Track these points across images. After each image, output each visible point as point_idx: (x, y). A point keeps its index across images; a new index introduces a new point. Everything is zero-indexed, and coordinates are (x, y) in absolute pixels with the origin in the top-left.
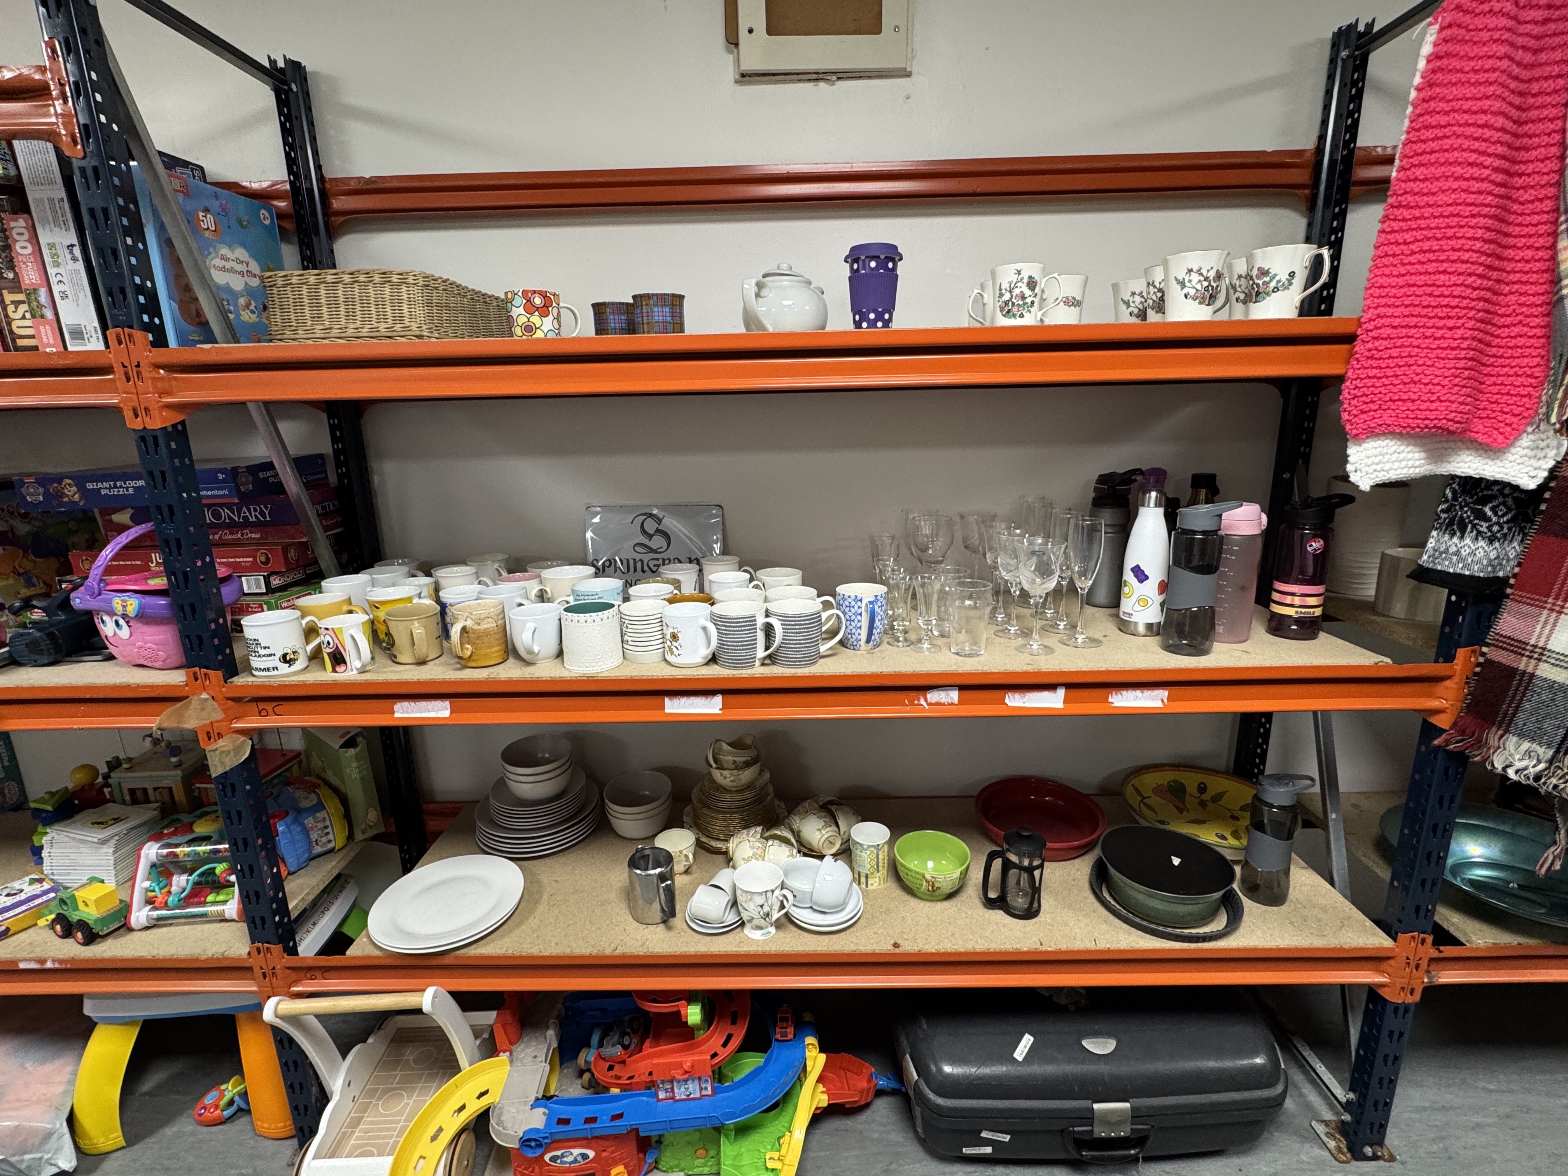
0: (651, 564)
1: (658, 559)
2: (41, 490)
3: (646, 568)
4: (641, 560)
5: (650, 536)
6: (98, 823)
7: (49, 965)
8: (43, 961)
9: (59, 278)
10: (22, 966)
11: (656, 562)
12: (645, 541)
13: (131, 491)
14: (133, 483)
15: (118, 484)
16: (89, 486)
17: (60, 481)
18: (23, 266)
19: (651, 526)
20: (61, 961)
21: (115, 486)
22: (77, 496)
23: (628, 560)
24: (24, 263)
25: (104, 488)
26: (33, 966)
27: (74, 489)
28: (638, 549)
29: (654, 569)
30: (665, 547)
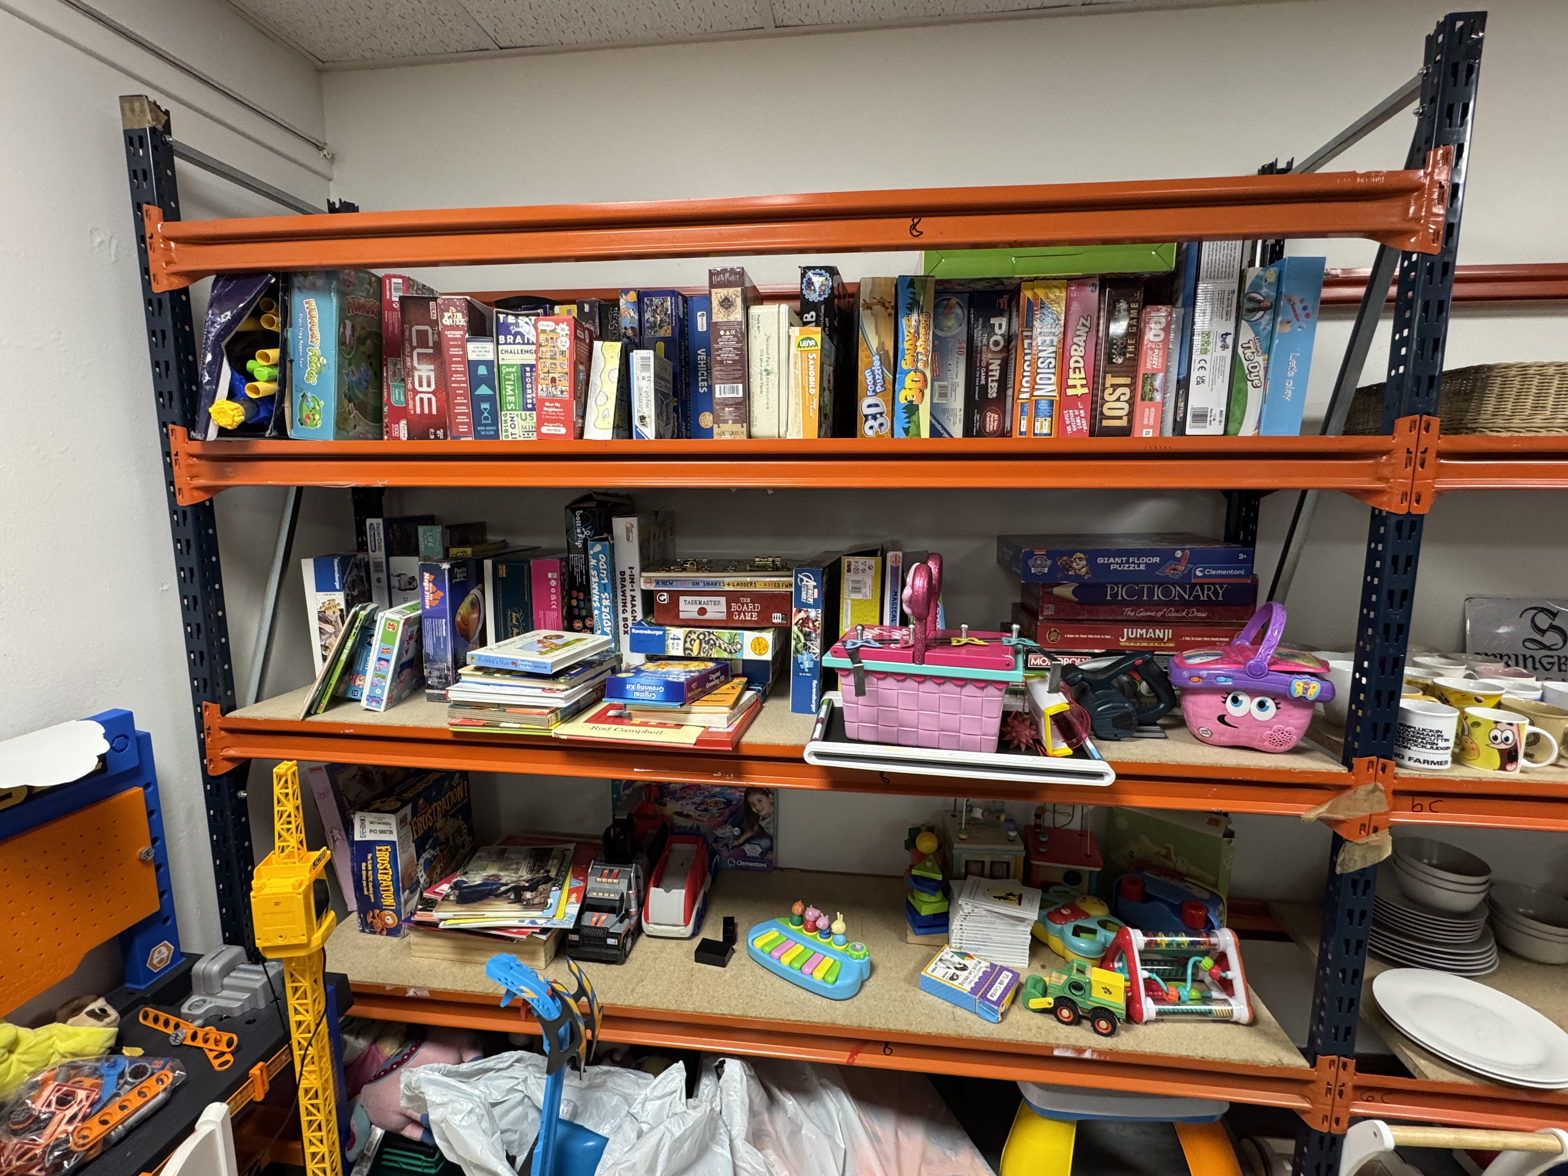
0: (1545, 661)
1: (1552, 657)
2: (1049, 562)
3: (1538, 665)
4: (1533, 657)
5: (1543, 632)
6: (1000, 898)
7: (1087, 1055)
8: (1081, 1050)
9: (1203, 364)
10: (1057, 1053)
11: (1551, 660)
12: (1538, 637)
13: (1142, 567)
14: (1146, 560)
15: (1131, 560)
16: (1100, 560)
17: (1071, 554)
18: (1150, 353)
19: (1543, 621)
20: (1100, 1052)
21: (1127, 562)
22: (1084, 570)
23: (1516, 656)
24: (1152, 349)
25: (1115, 564)
26: (1069, 1054)
27: (1084, 562)
28: (1528, 644)
29: (1549, 667)
30: (1561, 643)
